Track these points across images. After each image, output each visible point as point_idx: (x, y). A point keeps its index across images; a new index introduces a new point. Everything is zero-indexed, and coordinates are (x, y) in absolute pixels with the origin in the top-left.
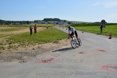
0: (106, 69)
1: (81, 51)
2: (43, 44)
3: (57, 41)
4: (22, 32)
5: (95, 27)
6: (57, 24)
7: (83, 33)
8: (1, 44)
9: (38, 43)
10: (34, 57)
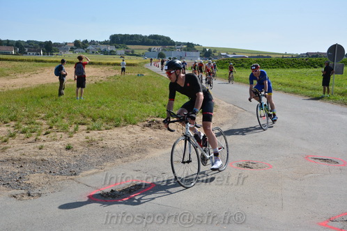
0: (340, 227)
1: (248, 158)
2: (105, 131)
3: (159, 119)
4: (24, 82)
5: (305, 70)
6: (161, 56)
9: (85, 127)
10: (69, 179)
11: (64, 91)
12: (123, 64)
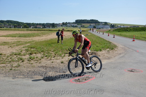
1: (132, 68)
3: (95, 52)
6: (95, 27)
7: (134, 41)
8: (19, 54)
9: (67, 55)
11: (59, 41)
12: (81, 31)
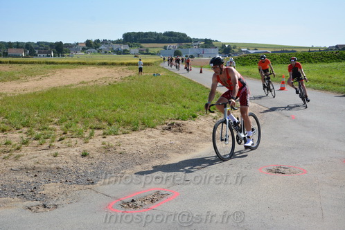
2: (122, 136)
3: (179, 122)
4: (36, 86)
6: (177, 54)
7: (282, 89)
9: (101, 132)
10: (86, 189)
12: (140, 63)
